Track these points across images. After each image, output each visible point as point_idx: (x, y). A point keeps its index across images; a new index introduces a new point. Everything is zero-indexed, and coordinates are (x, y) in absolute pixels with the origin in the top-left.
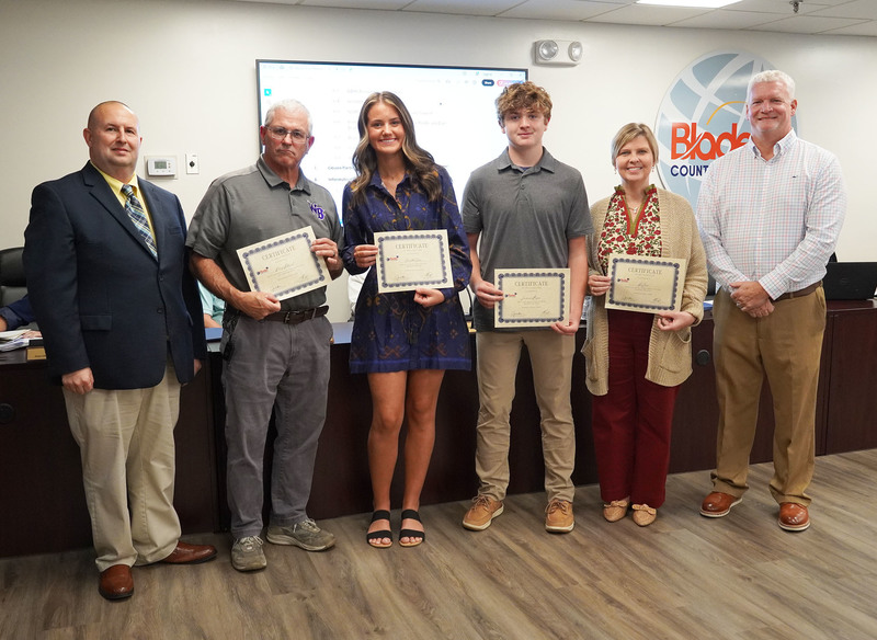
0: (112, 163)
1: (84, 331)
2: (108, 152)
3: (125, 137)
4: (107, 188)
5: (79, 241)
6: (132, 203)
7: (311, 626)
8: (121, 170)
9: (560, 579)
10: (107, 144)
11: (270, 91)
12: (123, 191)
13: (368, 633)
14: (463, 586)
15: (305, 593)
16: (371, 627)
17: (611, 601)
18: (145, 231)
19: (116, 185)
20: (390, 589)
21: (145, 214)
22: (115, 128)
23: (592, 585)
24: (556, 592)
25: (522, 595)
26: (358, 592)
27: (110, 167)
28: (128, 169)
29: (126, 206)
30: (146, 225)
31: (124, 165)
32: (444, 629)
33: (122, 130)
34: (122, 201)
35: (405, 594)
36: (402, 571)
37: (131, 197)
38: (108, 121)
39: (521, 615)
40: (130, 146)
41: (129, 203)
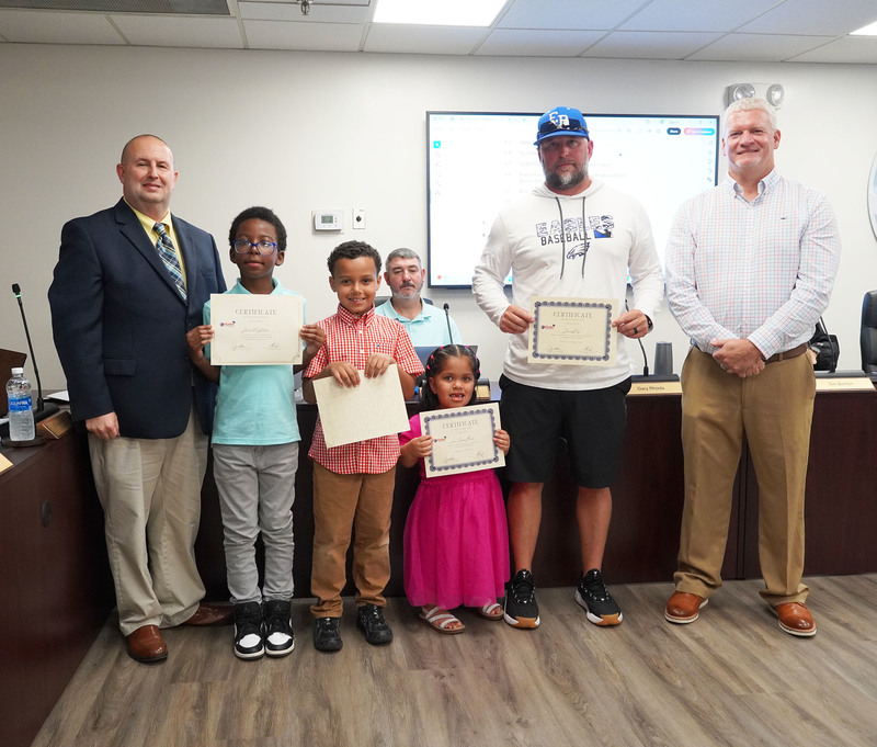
0: (144, 199)
1: (107, 375)
2: (138, 187)
3: (156, 172)
4: (139, 226)
5: (106, 280)
6: (163, 242)
7: (446, 708)
8: (151, 207)
9: (742, 684)
10: (138, 180)
11: (439, 142)
12: (155, 229)
13: (509, 724)
14: (624, 679)
15: (444, 672)
16: (513, 717)
17: (806, 717)
18: (176, 272)
19: (148, 222)
20: (539, 676)
21: (177, 254)
22: (148, 163)
23: (783, 696)
24: (738, 699)
25: (695, 699)
26: (502, 675)
27: (141, 203)
29: (157, 245)
30: (177, 266)
31: (155, 202)
32: (598, 729)
33: (154, 164)
34: (154, 239)
35: (555, 683)
36: (554, 657)
37: (163, 236)
38: (139, 155)
39: (692, 723)
40: (164, 182)
41: (160, 243)
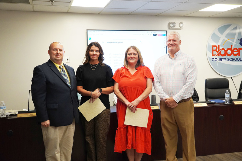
0: (56, 59)
2: (54, 57)
3: (59, 52)
4: (55, 67)
5: (48, 83)
6: (62, 71)
8: (59, 61)
10: (54, 54)
11: (90, 38)
12: (60, 67)
18: (67, 79)
19: (58, 66)
21: (66, 74)
22: (56, 50)
27: (55, 61)
28: (60, 61)
29: (61, 72)
30: (67, 77)
31: (59, 60)
33: (58, 50)
34: (60, 70)
37: (62, 69)
38: (54, 48)
40: (61, 54)
41: (61, 71)
